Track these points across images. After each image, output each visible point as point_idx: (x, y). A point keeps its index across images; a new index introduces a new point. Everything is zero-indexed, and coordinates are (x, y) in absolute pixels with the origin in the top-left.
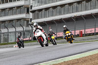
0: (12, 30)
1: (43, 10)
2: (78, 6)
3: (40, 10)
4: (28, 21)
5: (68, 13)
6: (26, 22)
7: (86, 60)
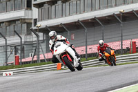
1: (59, 2)
4: (29, 25)
5: (107, 7)
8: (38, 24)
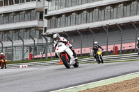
0: (18, 43)
1: (63, 16)
2: (112, 10)
3: (59, 16)
4: (41, 31)
5: (98, 21)
6: (38, 32)
7: (119, 88)
8: (47, 31)
